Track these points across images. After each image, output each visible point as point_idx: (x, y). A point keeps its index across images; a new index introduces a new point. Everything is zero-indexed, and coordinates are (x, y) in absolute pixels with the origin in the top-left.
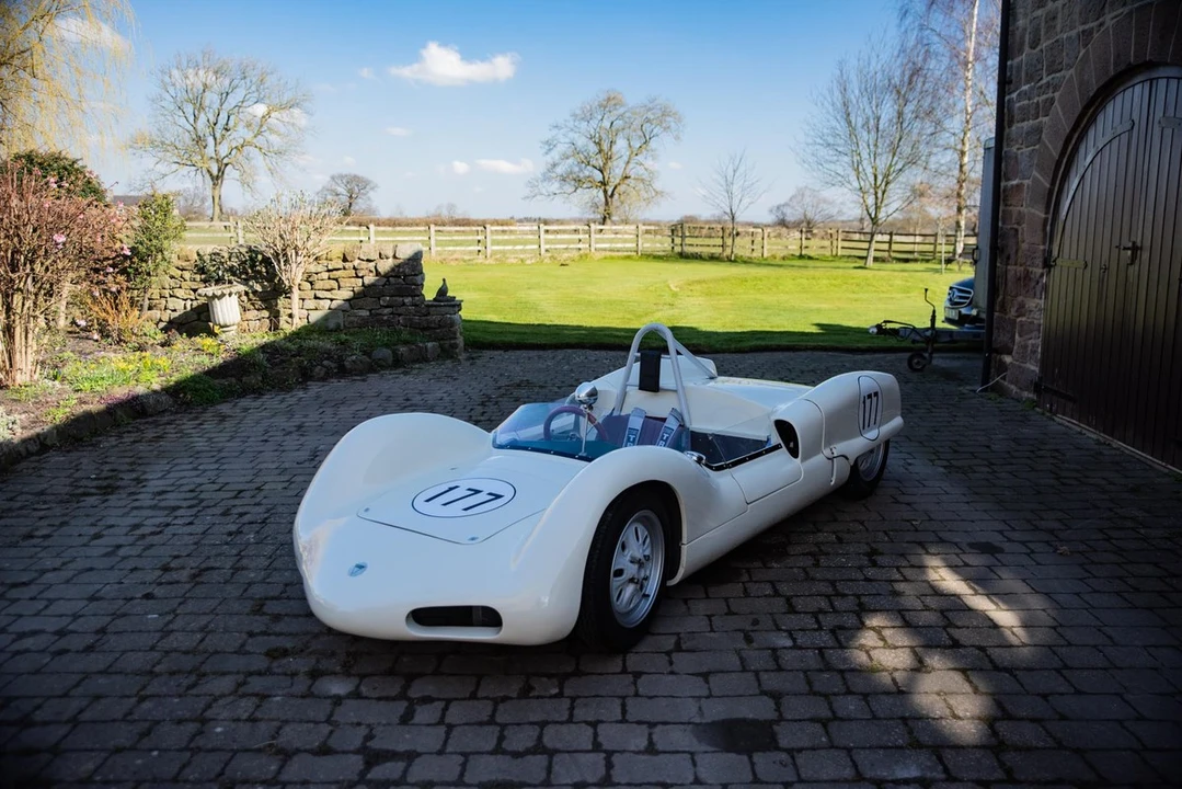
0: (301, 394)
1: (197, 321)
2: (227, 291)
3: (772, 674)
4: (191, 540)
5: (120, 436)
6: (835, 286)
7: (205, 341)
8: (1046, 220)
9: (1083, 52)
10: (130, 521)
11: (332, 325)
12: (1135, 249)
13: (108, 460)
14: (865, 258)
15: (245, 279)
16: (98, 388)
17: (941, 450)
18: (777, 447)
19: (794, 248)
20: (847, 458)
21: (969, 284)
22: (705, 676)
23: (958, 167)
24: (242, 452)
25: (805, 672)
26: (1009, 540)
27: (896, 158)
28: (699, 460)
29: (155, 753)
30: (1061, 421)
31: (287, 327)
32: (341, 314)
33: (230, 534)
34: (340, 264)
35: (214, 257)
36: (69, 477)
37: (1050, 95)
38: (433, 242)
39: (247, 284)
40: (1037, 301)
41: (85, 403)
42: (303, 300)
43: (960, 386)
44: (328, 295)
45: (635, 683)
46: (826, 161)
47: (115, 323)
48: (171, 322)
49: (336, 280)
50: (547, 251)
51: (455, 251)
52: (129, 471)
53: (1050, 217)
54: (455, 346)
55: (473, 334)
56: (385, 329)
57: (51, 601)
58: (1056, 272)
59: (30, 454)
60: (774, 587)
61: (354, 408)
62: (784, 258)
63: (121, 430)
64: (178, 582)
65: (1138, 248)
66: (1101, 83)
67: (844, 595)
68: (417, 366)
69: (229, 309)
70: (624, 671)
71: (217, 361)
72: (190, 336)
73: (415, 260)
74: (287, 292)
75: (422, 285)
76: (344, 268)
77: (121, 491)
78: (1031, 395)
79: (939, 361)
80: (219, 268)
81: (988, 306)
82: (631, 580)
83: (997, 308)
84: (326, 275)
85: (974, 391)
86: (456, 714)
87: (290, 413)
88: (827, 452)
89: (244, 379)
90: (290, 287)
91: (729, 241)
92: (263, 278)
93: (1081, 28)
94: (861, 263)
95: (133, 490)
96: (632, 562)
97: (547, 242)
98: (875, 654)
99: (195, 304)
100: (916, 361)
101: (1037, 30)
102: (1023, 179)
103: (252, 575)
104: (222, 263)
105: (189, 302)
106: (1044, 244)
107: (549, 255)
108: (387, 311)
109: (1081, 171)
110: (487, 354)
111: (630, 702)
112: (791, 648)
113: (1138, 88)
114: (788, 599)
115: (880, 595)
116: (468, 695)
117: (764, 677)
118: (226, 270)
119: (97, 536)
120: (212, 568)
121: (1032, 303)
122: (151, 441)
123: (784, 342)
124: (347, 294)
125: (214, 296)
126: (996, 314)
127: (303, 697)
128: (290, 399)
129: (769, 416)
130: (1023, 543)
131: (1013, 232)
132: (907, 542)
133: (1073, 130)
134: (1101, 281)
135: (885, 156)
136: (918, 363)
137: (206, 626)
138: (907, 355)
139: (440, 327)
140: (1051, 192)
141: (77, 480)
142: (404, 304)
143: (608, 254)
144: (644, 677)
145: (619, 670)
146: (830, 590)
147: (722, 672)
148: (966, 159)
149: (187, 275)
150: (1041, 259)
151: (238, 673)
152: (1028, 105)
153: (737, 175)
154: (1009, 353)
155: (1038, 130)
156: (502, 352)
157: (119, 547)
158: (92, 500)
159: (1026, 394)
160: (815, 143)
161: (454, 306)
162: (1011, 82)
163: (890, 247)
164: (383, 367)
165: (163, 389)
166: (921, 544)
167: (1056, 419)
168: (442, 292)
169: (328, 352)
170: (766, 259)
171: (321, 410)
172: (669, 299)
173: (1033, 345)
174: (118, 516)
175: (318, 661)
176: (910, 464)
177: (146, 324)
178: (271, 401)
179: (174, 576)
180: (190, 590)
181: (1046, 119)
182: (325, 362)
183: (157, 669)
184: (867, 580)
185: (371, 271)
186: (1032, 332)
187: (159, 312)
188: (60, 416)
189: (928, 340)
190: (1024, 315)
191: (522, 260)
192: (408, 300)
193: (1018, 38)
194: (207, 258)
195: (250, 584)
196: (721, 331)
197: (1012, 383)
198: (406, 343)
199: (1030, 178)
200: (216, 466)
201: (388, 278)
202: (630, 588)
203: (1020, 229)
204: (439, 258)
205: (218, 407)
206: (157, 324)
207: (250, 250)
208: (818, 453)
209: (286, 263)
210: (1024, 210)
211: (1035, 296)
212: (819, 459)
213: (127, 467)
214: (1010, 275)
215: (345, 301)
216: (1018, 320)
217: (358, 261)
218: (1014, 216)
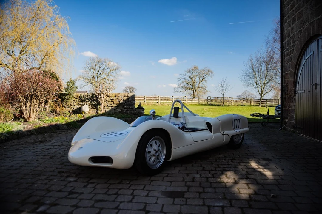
1: (79, 111)
2: (85, 104)
3: (190, 182)
4: (54, 151)
5: (51, 133)
7: (79, 115)
8: (294, 81)
9: (300, 36)
11: (111, 113)
12: (316, 85)
13: (45, 137)
14: (259, 106)
16: (49, 122)
17: (263, 140)
18: (206, 129)
19: (240, 103)
20: (229, 135)
22: (171, 182)
25: (200, 182)
26: (275, 158)
27: (266, 79)
29: (17, 189)
30: (300, 135)
31: (100, 113)
32: (114, 110)
33: (65, 150)
34: (114, 98)
35: (84, 96)
37: (293, 48)
38: (145, 99)
39: (91, 102)
40: (293, 103)
41: (44, 125)
42: (105, 106)
43: (275, 129)
44: (111, 105)
45: (151, 182)
47: (58, 110)
48: (73, 111)
49: (113, 102)
51: (151, 102)
53: (295, 80)
56: (124, 114)
57: (14, 160)
58: (297, 95)
59: (28, 135)
60: (201, 165)
62: (237, 106)
65: (317, 85)
66: (305, 43)
67: (220, 167)
69: (86, 108)
70: (149, 180)
71: (80, 119)
72: (76, 114)
73: (133, 97)
74: (101, 104)
75: (135, 104)
76: (115, 99)
77: (45, 142)
78: (293, 130)
82: (154, 155)
83: (284, 107)
84: (110, 101)
85: (278, 130)
86: (99, 186)
88: (222, 132)
90: (101, 103)
91: (223, 101)
92: (95, 101)
93: (299, 30)
95: (48, 142)
96: (154, 150)
98: (222, 179)
99: (79, 107)
101: (289, 33)
102: (288, 71)
104: (86, 97)
105: (77, 107)
106: (294, 87)
108: (125, 110)
109: (302, 67)
111: (147, 186)
112: (199, 177)
113: (314, 43)
114: (204, 168)
115: (231, 167)
116: (104, 183)
117: (188, 183)
118: (87, 99)
119: (33, 150)
120: (56, 156)
122: (58, 134)
124: (115, 105)
125: (82, 105)
127: (62, 181)
129: (205, 121)
130: (278, 159)
131: (286, 86)
132: (244, 158)
133: (299, 56)
134: (309, 95)
135: (263, 79)
136: (264, 124)
137: (47, 166)
140: (295, 73)
141: (36, 140)
142: (130, 108)
144: (154, 181)
146: (216, 166)
147: (176, 181)
149: (77, 100)
150: (293, 92)
151: (49, 175)
152: (288, 52)
153: (224, 84)
154: (287, 119)
155: (291, 58)
157: (37, 152)
158: (37, 144)
160: (245, 75)
161: (142, 109)
162: (284, 47)
165: (65, 124)
166: (248, 158)
168: (140, 105)
170: (233, 106)
172: (203, 112)
173: (293, 115)
174: (41, 147)
175: (70, 174)
177: (66, 111)
179: (46, 157)
180: (48, 160)
181: (293, 55)
183: (29, 174)
184: (228, 164)
185: (122, 100)
186: (292, 112)
187: (70, 109)
188: (37, 127)
189: (267, 118)
190: (290, 108)
191: (168, 105)
192: (130, 107)
193: (285, 36)
194: (82, 96)
197: (288, 127)
198: (129, 117)
199: (290, 70)
201: (126, 101)
202: (153, 158)
203: (288, 85)
204: (147, 104)
206: (69, 112)
207: (93, 94)
208: (219, 132)
209: (101, 97)
210: (289, 79)
211: (292, 102)
212: (219, 134)
213: (49, 138)
214: (286, 97)
215: (115, 107)
216: (289, 109)
217: (119, 97)
218: (286, 82)
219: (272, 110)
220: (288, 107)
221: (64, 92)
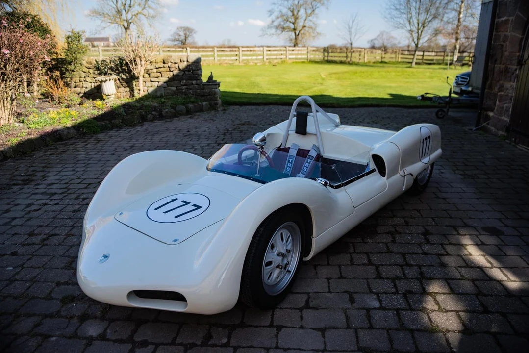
0: (139, 128)
1: (96, 93)
2: (108, 79)
3: (366, 332)
4: (51, 215)
5: (46, 151)
6: (398, 75)
7: (98, 103)
8: (522, 39)
10: (29, 201)
11: (158, 94)
13: (34, 165)
14: (411, 63)
15: (118, 73)
16: (38, 127)
17: (458, 164)
18: (373, 171)
19: (378, 58)
20: (412, 175)
21: (468, 75)
22: (323, 330)
23: (457, 19)
24: (100, 160)
25: (388, 330)
26: (506, 226)
27: (428, 15)
28: (325, 184)
30: (521, 148)
31: (137, 96)
32: (163, 89)
33: (74, 211)
34: (162, 65)
35: (103, 62)
36: (10, 174)
38: (216, 55)
39: (119, 75)
40: (512, 83)
41: (31, 134)
42: (145, 82)
43: (463, 126)
45: (277, 336)
46: (395, 17)
47: (57, 93)
48: (85, 93)
49: (160, 72)
50: (267, 59)
51: (225, 60)
52: (41, 171)
53: (525, 37)
54: (216, 104)
55: (227, 98)
56: (183, 96)
60: (368, 257)
61: (162, 136)
62: (374, 63)
63: (47, 148)
64: (34, 244)
67: (411, 266)
68: (198, 114)
69: (110, 87)
70: (271, 325)
71: (100, 112)
72: (93, 100)
73: (197, 62)
74: (138, 78)
75: (201, 75)
76: (164, 67)
77: (32, 183)
78: (503, 133)
79: (451, 113)
80: (105, 68)
81: (482, 86)
82: (278, 266)
83: (487, 87)
85: (471, 130)
87: (131, 139)
88: (401, 173)
89: (113, 121)
90: (138, 76)
91: (349, 55)
92: (126, 72)
94: (409, 65)
95: (39, 182)
96: (278, 255)
97: (267, 55)
98: (433, 316)
99: (96, 85)
100: (440, 113)
102: (509, 16)
103: (75, 240)
104: (107, 65)
105: (93, 84)
106: (519, 52)
107: (268, 61)
108: (184, 87)
110: (232, 107)
112: (378, 309)
114: (377, 268)
115: (433, 266)
116: (170, 342)
117: (361, 333)
118: (109, 68)
119: (7, 211)
120: (56, 235)
121: (508, 85)
122: (59, 154)
123: (374, 103)
124: (165, 79)
125: (103, 81)
126: (486, 90)
127: (70, 338)
128: (133, 131)
129: (369, 152)
130: (514, 228)
131: (500, 46)
132: (446, 226)
135: (423, 14)
137: (35, 277)
138: (436, 110)
139: (209, 95)
141: (14, 176)
142: (192, 84)
143: (294, 61)
144: (284, 329)
145: (268, 323)
146: (401, 261)
147: (334, 328)
148: (461, 16)
149: (91, 71)
150: (516, 61)
151: (39, 315)
153: (354, 23)
154: (492, 111)
156: (238, 107)
157: (14, 218)
158: (16, 188)
159: (500, 133)
160: (390, 8)
161: (216, 85)
163: (423, 58)
164: (181, 115)
165: (72, 127)
166: (455, 228)
167: (518, 146)
168: (211, 78)
169: (155, 107)
170: (366, 63)
171: (145, 137)
172: (320, 81)
173: (507, 107)
174: (23, 198)
175: (89, 307)
176: (442, 173)
177: (72, 95)
178: (124, 132)
179: (34, 239)
180: (38, 250)
182: (153, 113)
184: (424, 254)
185: (176, 68)
186: (507, 100)
187: (79, 89)
188: (15, 141)
189: (447, 103)
190: (502, 91)
191: (256, 64)
192: (194, 82)
194: (100, 63)
195: (71, 246)
196: (344, 97)
197: (492, 126)
198: (193, 103)
199: (514, 15)
200: (83, 169)
201: (184, 72)
202: (277, 271)
203: (504, 44)
204: (219, 63)
205: (98, 135)
206: (78, 95)
207: (120, 59)
208: (397, 173)
209: (136, 64)
210: (508, 34)
211: (510, 81)
212: (397, 177)
213: (41, 169)
214: (496, 70)
215: (165, 82)
216: (499, 93)
217: (171, 63)
218: (501, 38)
219: (439, 75)
220: (496, 89)
221: (63, 56)
